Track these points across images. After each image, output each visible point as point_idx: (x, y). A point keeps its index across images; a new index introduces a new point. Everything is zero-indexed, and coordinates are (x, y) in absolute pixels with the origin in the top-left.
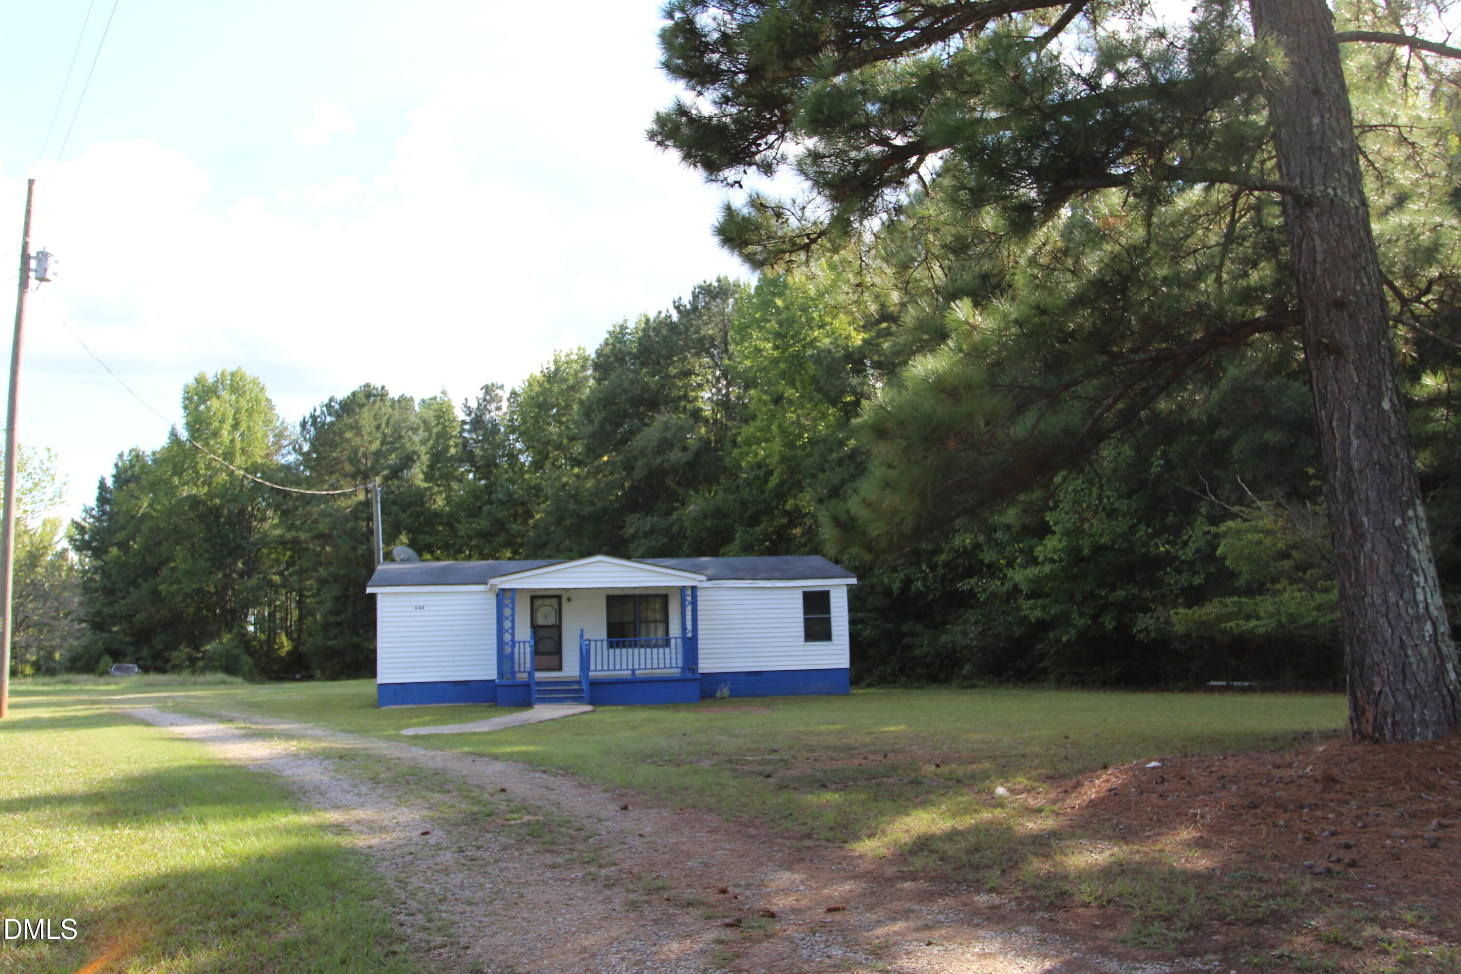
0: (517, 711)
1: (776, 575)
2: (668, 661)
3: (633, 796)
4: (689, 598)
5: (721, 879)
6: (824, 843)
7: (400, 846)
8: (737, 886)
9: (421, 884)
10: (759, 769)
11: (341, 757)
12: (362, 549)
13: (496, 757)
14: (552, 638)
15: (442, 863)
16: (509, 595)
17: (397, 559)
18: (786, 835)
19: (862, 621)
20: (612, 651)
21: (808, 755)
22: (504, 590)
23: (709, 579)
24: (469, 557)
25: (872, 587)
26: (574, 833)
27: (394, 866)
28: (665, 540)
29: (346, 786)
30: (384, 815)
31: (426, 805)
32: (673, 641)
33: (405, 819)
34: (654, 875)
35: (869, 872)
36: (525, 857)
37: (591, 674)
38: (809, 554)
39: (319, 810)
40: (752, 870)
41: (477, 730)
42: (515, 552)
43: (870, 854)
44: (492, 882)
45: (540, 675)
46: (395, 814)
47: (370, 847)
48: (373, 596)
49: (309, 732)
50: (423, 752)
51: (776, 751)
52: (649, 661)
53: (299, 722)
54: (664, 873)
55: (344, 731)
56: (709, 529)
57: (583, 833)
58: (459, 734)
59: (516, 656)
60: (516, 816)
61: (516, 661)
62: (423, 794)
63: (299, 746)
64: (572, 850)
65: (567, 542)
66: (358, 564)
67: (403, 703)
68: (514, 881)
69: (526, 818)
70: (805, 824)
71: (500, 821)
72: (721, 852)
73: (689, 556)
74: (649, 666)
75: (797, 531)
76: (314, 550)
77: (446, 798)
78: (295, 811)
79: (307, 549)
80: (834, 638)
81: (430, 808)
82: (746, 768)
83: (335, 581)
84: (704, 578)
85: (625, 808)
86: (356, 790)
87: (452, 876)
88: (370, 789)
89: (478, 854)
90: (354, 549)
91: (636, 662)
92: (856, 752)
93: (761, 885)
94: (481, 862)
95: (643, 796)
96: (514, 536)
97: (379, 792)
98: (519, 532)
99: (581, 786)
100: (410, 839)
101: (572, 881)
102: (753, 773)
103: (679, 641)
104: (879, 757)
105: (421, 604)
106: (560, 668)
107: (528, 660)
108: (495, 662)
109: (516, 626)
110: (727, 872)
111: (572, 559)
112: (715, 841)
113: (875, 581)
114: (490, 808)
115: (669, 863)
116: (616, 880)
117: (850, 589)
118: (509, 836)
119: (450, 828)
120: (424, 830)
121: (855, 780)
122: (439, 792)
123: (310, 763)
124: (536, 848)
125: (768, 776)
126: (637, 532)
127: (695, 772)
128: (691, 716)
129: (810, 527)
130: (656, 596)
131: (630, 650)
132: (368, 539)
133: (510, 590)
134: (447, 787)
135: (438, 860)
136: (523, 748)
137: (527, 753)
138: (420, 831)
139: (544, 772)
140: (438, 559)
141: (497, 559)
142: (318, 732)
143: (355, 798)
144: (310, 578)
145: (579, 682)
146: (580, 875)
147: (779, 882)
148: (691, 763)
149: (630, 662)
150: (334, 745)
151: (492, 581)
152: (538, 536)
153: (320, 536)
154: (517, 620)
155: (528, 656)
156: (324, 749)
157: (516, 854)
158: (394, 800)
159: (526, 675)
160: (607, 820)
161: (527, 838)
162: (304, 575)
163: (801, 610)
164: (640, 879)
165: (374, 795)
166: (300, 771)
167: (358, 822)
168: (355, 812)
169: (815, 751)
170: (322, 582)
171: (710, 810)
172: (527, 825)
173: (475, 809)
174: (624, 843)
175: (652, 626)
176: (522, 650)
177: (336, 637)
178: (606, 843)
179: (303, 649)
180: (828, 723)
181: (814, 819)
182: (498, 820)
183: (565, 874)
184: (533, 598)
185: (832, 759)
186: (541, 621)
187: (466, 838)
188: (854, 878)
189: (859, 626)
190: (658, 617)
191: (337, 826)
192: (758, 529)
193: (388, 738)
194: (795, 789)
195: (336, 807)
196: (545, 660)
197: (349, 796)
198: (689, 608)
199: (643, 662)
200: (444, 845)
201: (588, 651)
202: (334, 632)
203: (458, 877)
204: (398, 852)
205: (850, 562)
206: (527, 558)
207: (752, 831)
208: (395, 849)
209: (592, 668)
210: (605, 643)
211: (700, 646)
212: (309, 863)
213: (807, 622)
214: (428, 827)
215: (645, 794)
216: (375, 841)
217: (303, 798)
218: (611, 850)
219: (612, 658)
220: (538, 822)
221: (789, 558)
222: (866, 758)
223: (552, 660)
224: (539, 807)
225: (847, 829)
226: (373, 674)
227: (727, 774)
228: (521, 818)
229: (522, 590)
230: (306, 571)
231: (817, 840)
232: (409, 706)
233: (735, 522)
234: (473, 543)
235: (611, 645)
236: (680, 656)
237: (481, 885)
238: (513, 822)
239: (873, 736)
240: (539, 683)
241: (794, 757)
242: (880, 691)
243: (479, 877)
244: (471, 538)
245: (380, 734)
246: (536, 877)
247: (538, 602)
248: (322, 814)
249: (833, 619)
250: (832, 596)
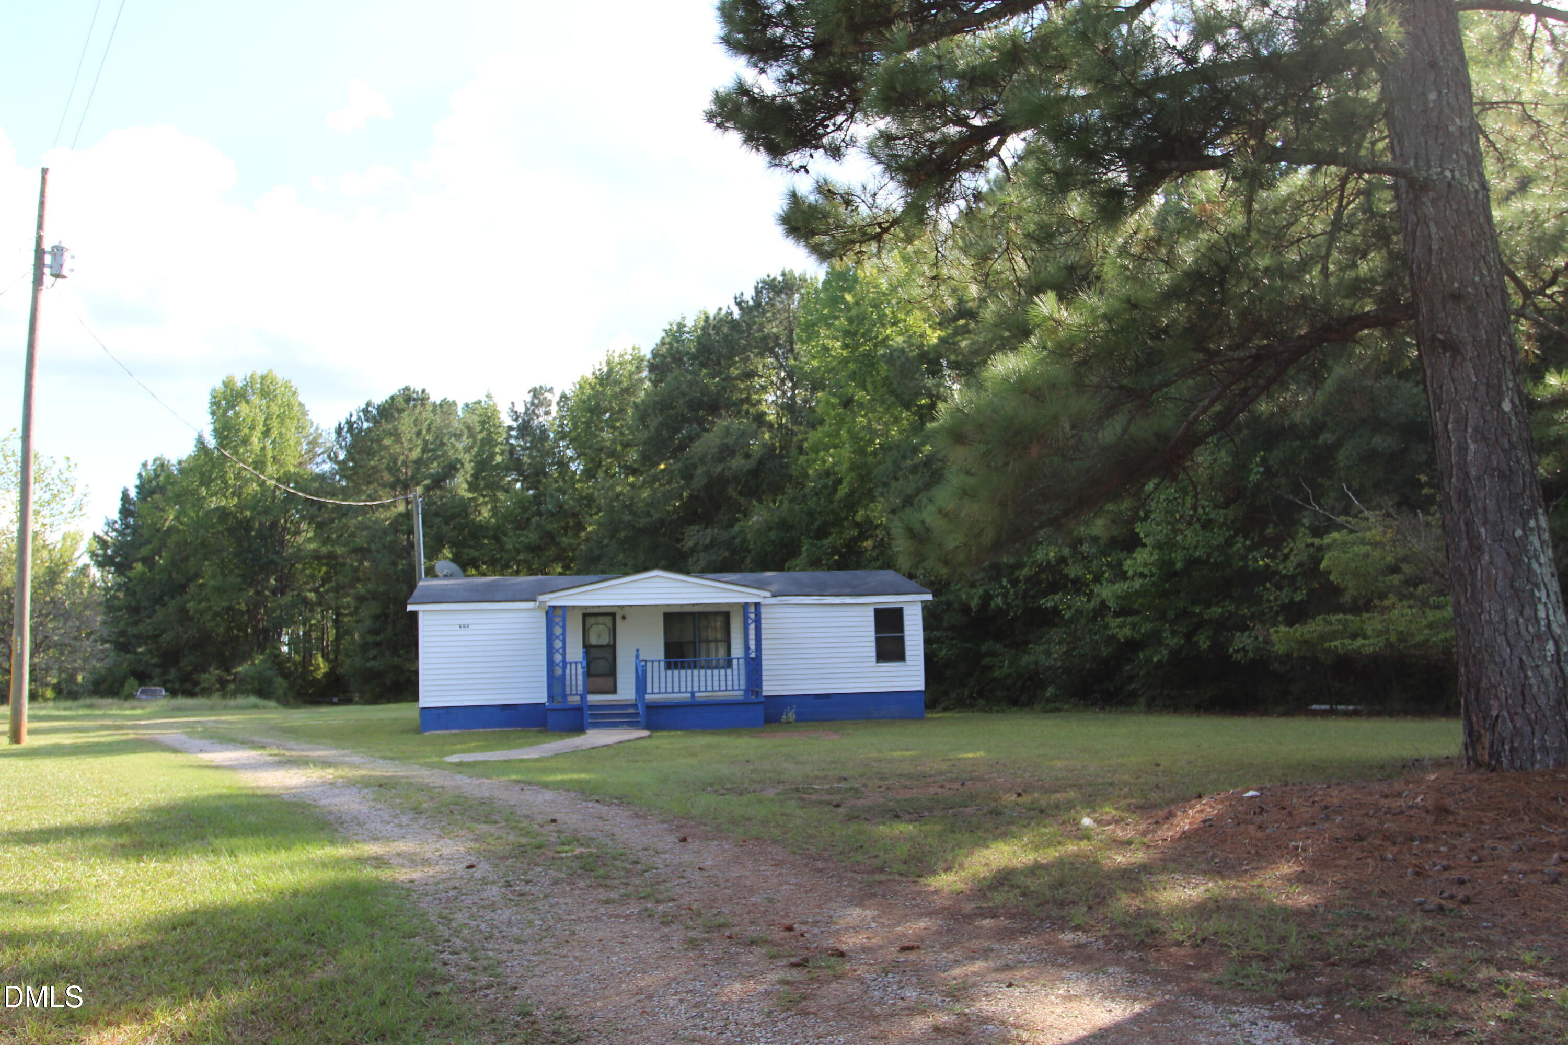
0: (569, 737)
1: (846, 591)
2: (729, 683)
3: (692, 827)
4: (752, 616)
5: (787, 915)
6: (897, 877)
7: (443, 880)
8: (804, 923)
9: (466, 921)
10: (828, 798)
11: (380, 786)
12: (402, 564)
13: (546, 786)
14: (606, 659)
15: (488, 899)
16: (559, 612)
17: (440, 574)
18: (857, 868)
19: (937, 640)
20: (669, 672)
21: (880, 783)
22: (554, 607)
23: (774, 596)
24: (517, 573)
25: (949, 604)
26: (629, 866)
27: (437, 902)
28: (727, 554)
29: (386, 817)
30: (427, 848)
31: (471, 836)
32: (735, 662)
33: (449, 851)
34: (715, 911)
35: (945, 908)
36: (577, 892)
37: (647, 696)
38: (881, 568)
39: (357, 842)
40: (819, 907)
41: (526, 757)
42: (566, 567)
43: (947, 889)
44: (542, 919)
45: (593, 698)
46: (438, 846)
47: (412, 881)
48: (414, 614)
49: (347, 759)
50: (469, 781)
51: (846, 779)
52: (709, 683)
53: (336, 748)
54: (726, 910)
55: (384, 758)
56: (773, 542)
57: (639, 867)
58: (507, 761)
59: (568, 678)
60: (567, 848)
61: (568, 683)
62: (468, 825)
63: (336, 774)
64: (627, 884)
65: (621, 556)
66: (398, 580)
67: (447, 728)
68: (566, 917)
69: (578, 851)
70: (876, 857)
71: (551, 854)
72: (786, 887)
73: (751, 570)
74: (709, 688)
75: (868, 544)
76: (351, 565)
77: (493, 829)
78: (332, 842)
79: (344, 564)
80: (907, 658)
81: (476, 840)
82: (814, 797)
83: (374, 598)
84: (768, 594)
85: (684, 840)
86: (396, 821)
87: (499, 912)
88: (411, 820)
89: (527, 888)
90: (394, 564)
91: (696, 684)
92: (932, 780)
93: (830, 921)
94: (530, 898)
95: (702, 827)
96: (565, 550)
97: (421, 822)
98: (570, 545)
99: (637, 816)
100: (454, 873)
101: (627, 917)
102: (821, 802)
103: (742, 661)
104: (957, 785)
105: (466, 622)
106: (614, 691)
107: (580, 683)
108: (545, 684)
109: (568, 645)
110: (793, 908)
111: (626, 574)
112: (780, 874)
113: (952, 597)
114: (539, 839)
115: (731, 899)
116: (674, 917)
117: (926, 606)
118: (560, 870)
119: (497, 861)
120: (469, 863)
121: (930, 810)
122: (485, 822)
123: (348, 792)
124: (588, 882)
125: (838, 806)
126: (696, 544)
127: (759, 801)
128: (754, 742)
129: (882, 540)
130: (717, 614)
131: (689, 672)
132: (409, 554)
133: (561, 607)
134: (494, 818)
135: (484, 895)
136: (575, 776)
137: (579, 782)
138: (465, 864)
139: (598, 801)
140: (484, 575)
141: (546, 574)
142: (356, 759)
143: (395, 829)
144: (348, 595)
145: (635, 706)
146: (636, 911)
147: (849, 919)
148: (754, 791)
149: (689, 684)
150: (373, 773)
151: (541, 598)
152: (591, 550)
153: (357, 550)
154: (568, 640)
155: (580, 678)
156: (363, 777)
157: (568, 889)
158: (437, 831)
159: (578, 698)
160: (665, 852)
161: (579, 871)
162: (341, 592)
163: (873, 629)
164: (700, 915)
165: (415, 826)
166: (337, 801)
167: (399, 855)
168: (396, 844)
169: (887, 779)
170: (360, 599)
171: (775, 842)
172: (579, 857)
173: (523, 841)
174: (683, 877)
175: (713, 645)
176: (574, 672)
177: (375, 658)
178: (664, 877)
179: (341, 671)
180: (902, 750)
181: (886, 851)
182: (548, 853)
183: (620, 910)
184: (585, 616)
185: (905, 787)
186: (593, 640)
187: (514, 872)
188: (930, 914)
189: (935, 646)
190: (719, 636)
191: (376, 858)
192: (825, 542)
193: (432, 766)
194: (867, 819)
195: (376, 839)
196: (599, 682)
197: (389, 827)
198: (752, 627)
199: (703, 684)
200: (491, 879)
201: (644, 672)
202: (372, 652)
203: (506, 914)
204: (441, 886)
205: (925, 576)
206: (578, 573)
207: (820, 864)
208: (438, 883)
209: (649, 690)
210: (662, 664)
211: (764, 667)
212: (346, 898)
213: (879, 641)
214: (473, 859)
215: (705, 825)
216: (416, 875)
217: (341, 829)
218: (669, 885)
219: (669, 680)
220: (590, 855)
221: (860, 573)
222: (942, 787)
223: (605, 682)
224: (592, 839)
225: (921, 862)
226: (415, 697)
227: (793, 803)
228: (573, 851)
229: (573, 607)
230: (343, 588)
231: (890, 873)
232: (454, 731)
233: (801, 534)
234: (521, 557)
235: (669, 666)
236: (743, 678)
237: (529, 922)
238: (564, 855)
239: (950, 763)
240: (592, 707)
241: (865, 786)
242: (957, 715)
243: (528, 913)
244: (518, 552)
245: (422, 761)
246: (588, 913)
247: (591, 620)
248: (360, 846)
249: (907, 638)
250: (906, 613)
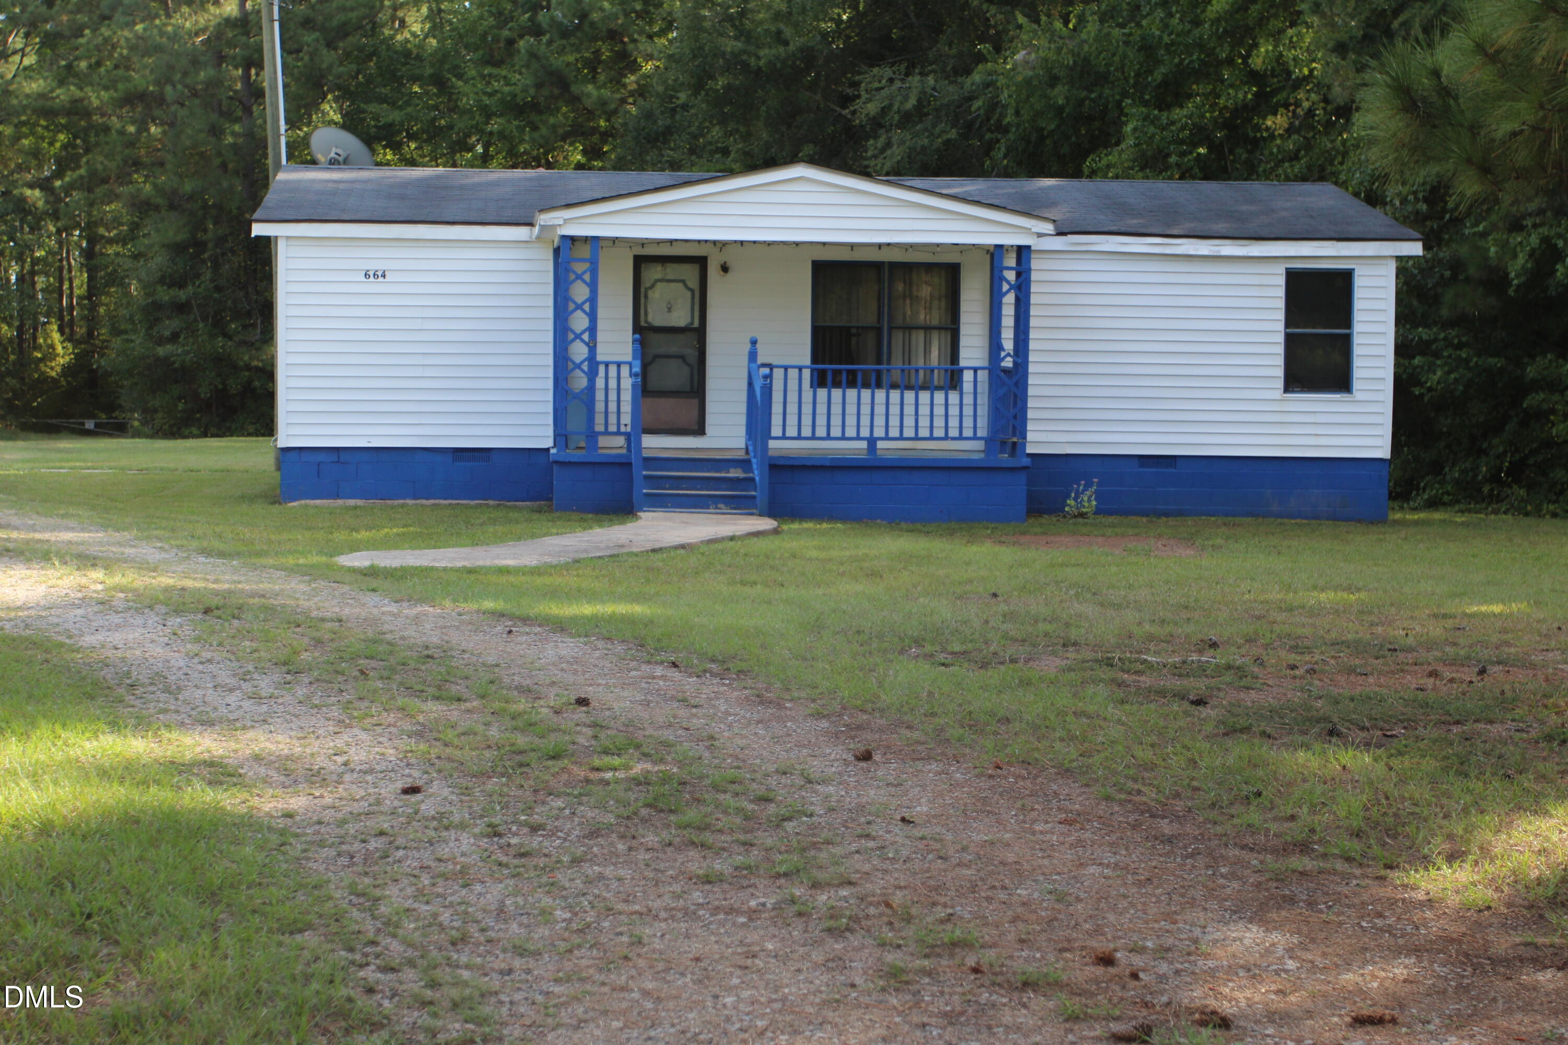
0: (600, 523)
1: (1221, 227)
2: (954, 422)
3: (881, 730)
4: (1011, 276)
5: (1098, 931)
6: (1340, 866)
7: (357, 816)
8: (1135, 950)
9: (409, 903)
10: (1177, 684)
11: (207, 611)
12: (234, 132)
13: (560, 627)
14: (682, 357)
15: (452, 859)
16: (584, 251)
17: (320, 157)
18: (1249, 840)
19: (1424, 348)
20: (822, 393)
21: (1293, 658)
22: (573, 239)
23: (1060, 233)
24: (485, 161)
25: (1457, 266)
26: (751, 807)
27: (344, 860)
28: (953, 134)
29: (225, 677)
30: (314, 746)
31: (407, 726)
32: (968, 376)
33: (363, 756)
34: (941, 913)
35: (1452, 941)
36: (642, 856)
37: (772, 444)
38: (1304, 178)
39: (168, 727)
40: (1170, 917)
41: (511, 562)
42: (593, 153)
43: (1454, 900)
44: (570, 907)
45: (653, 443)
46: (340, 743)
47: (289, 815)
48: (266, 243)
49: (129, 551)
50: (393, 608)
51: (1214, 645)
52: (909, 422)
53: (104, 527)
54: (964, 911)
55: (206, 552)
56: (1060, 110)
57: (772, 809)
58: (471, 571)
59: (600, 396)
60: (617, 761)
61: (600, 406)
62: (400, 702)
63: (110, 581)
64: (748, 845)
65: (716, 132)
66: (224, 166)
67: (337, 496)
68: (621, 906)
69: (638, 768)
70: (1293, 818)
71: (580, 772)
72: (1092, 869)
73: (1007, 174)
74: (909, 432)
75: (1277, 122)
76: (122, 133)
77: (454, 713)
78: (115, 726)
79: (107, 129)
80: (1356, 385)
81: (419, 735)
82: (1146, 680)
83: (172, 207)
84: (1049, 228)
85: (866, 756)
86: (246, 686)
87: (478, 888)
88: (278, 686)
89: (535, 842)
90: (216, 132)
91: (880, 421)
92: (1410, 658)
93: (1194, 949)
94: (542, 862)
95: (904, 732)
96: (591, 114)
97: (301, 692)
98: (603, 103)
99: (761, 700)
100: (378, 802)
101: (752, 914)
102: (1162, 693)
103: (983, 376)
104: (1469, 674)
105: (379, 266)
106: (700, 430)
107: (627, 408)
108: (550, 408)
109: (600, 325)
110: (1111, 917)
111: (730, 173)
112: (1080, 843)
113: (1464, 251)
114: (551, 743)
115: (974, 888)
116: (855, 919)
117: (1404, 266)
118: (602, 806)
119: (464, 782)
120: (409, 783)
121: (1409, 723)
122: (437, 698)
123: (139, 621)
124: (665, 835)
125: (1200, 702)
126: (884, 111)
127: (1026, 683)
128: (1007, 554)
129: (1310, 113)
130: (929, 267)
131: (866, 394)
132: (248, 111)
133: (586, 239)
134: (454, 689)
135: (444, 851)
136: (622, 608)
137: (630, 621)
138: (400, 785)
139: (674, 665)
140: (412, 163)
141: (549, 166)
142: (148, 551)
143: (246, 704)
144: (117, 197)
145: (744, 464)
146: (770, 902)
147: (1235, 948)
148: (1013, 661)
149: (866, 421)
150: (189, 583)
151: (545, 219)
152: (649, 115)
153: (132, 99)
154: (602, 313)
155: (627, 396)
156: (167, 590)
157: (621, 847)
158: (335, 713)
159: (620, 441)
160: (824, 782)
161: (644, 812)
162: (100, 191)
163: (1281, 315)
164: (908, 919)
165: (288, 698)
166: (117, 638)
167: (257, 758)
168: (251, 734)
169: (1309, 650)
170: (143, 207)
171: (1066, 772)
172: (642, 782)
173: (521, 741)
174: (868, 836)
175: (919, 338)
176: (613, 384)
177: (174, 337)
178: (825, 834)
179: (100, 362)
180: (1336, 589)
181: (1313, 811)
182: (575, 769)
183: (735, 898)
184: (640, 262)
185: (1351, 671)
186: (656, 317)
187: (506, 806)
188: (1416, 951)
189: (1417, 361)
190: (936, 317)
191: (211, 764)
192: (1178, 113)
193: (310, 573)
194: (1265, 735)
195: (207, 723)
196: (667, 408)
197: (232, 699)
198: (1009, 299)
199: (894, 421)
200: (456, 818)
201: (768, 390)
202: (169, 326)
203: (493, 893)
204: (352, 828)
205: (1404, 201)
206: (620, 166)
207: (1166, 827)
208: (344, 822)
209: (776, 431)
210: (807, 374)
211: (1031, 391)
212: (155, 843)
213: (1291, 341)
214: (416, 776)
215: (909, 727)
216: (298, 802)
217: (130, 699)
218: (838, 850)
219: (822, 409)
220: (665, 779)
221: (1257, 187)
222: (1433, 674)
223: (684, 410)
224: (667, 745)
225: (1395, 837)
226: (267, 427)
227: (1102, 691)
228: (627, 767)
229: (614, 240)
230: (105, 181)
231: (1325, 856)
232: (352, 502)
233: (1125, 94)
234: (495, 125)
235: (820, 380)
236: (983, 411)
237: (543, 912)
238: (608, 775)
239: (1450, 623)
240: (650, 462)
241: (1259, 661)
242: (1459, 519)
243: (540, 892)
244: (488, 115)
245: (291, 561)
246: (667, 900)
247: (653, 273)
248: (174, 735)
249: (1357, 340)
250: (1359, 282)
